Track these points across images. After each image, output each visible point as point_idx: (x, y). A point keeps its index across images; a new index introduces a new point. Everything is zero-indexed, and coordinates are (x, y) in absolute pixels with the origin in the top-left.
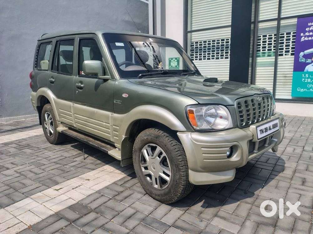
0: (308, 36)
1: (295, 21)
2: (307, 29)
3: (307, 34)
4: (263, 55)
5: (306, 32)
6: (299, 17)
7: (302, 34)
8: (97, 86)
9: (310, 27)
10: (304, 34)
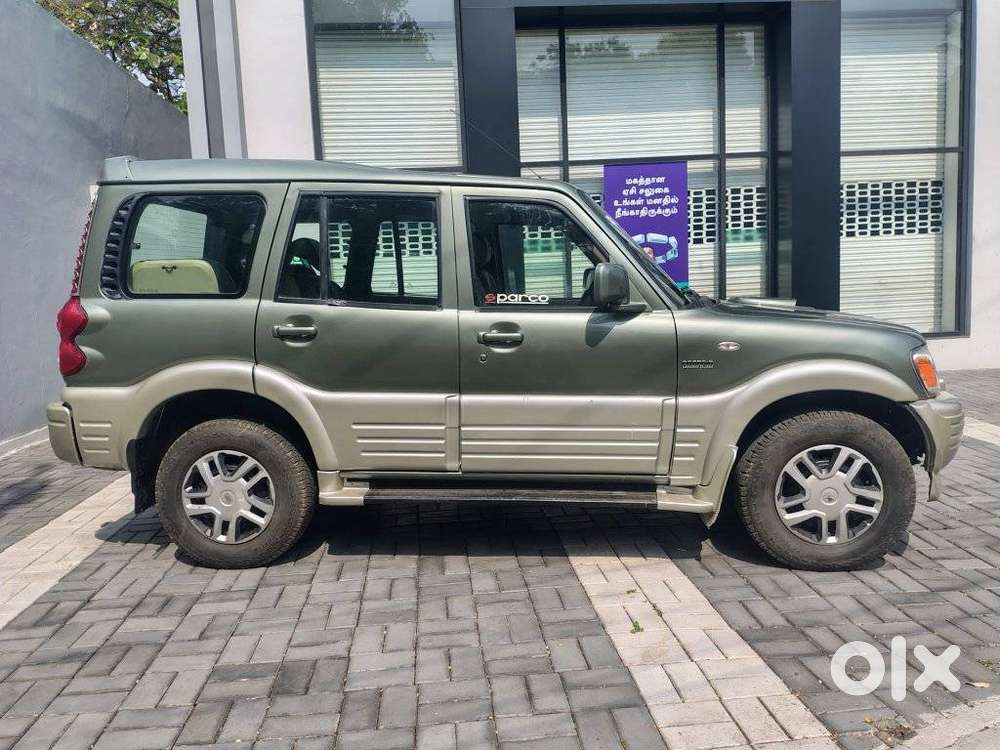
0: (629, 208)
1: (599, 170)
2: (625, 192)
3: (626, 202)
4: (533, 246)
5: (624, 197)
6: (607, 163)
7: (616, 203)
8: (594, 336)
9: (629, 187)
10: (620, 202)
